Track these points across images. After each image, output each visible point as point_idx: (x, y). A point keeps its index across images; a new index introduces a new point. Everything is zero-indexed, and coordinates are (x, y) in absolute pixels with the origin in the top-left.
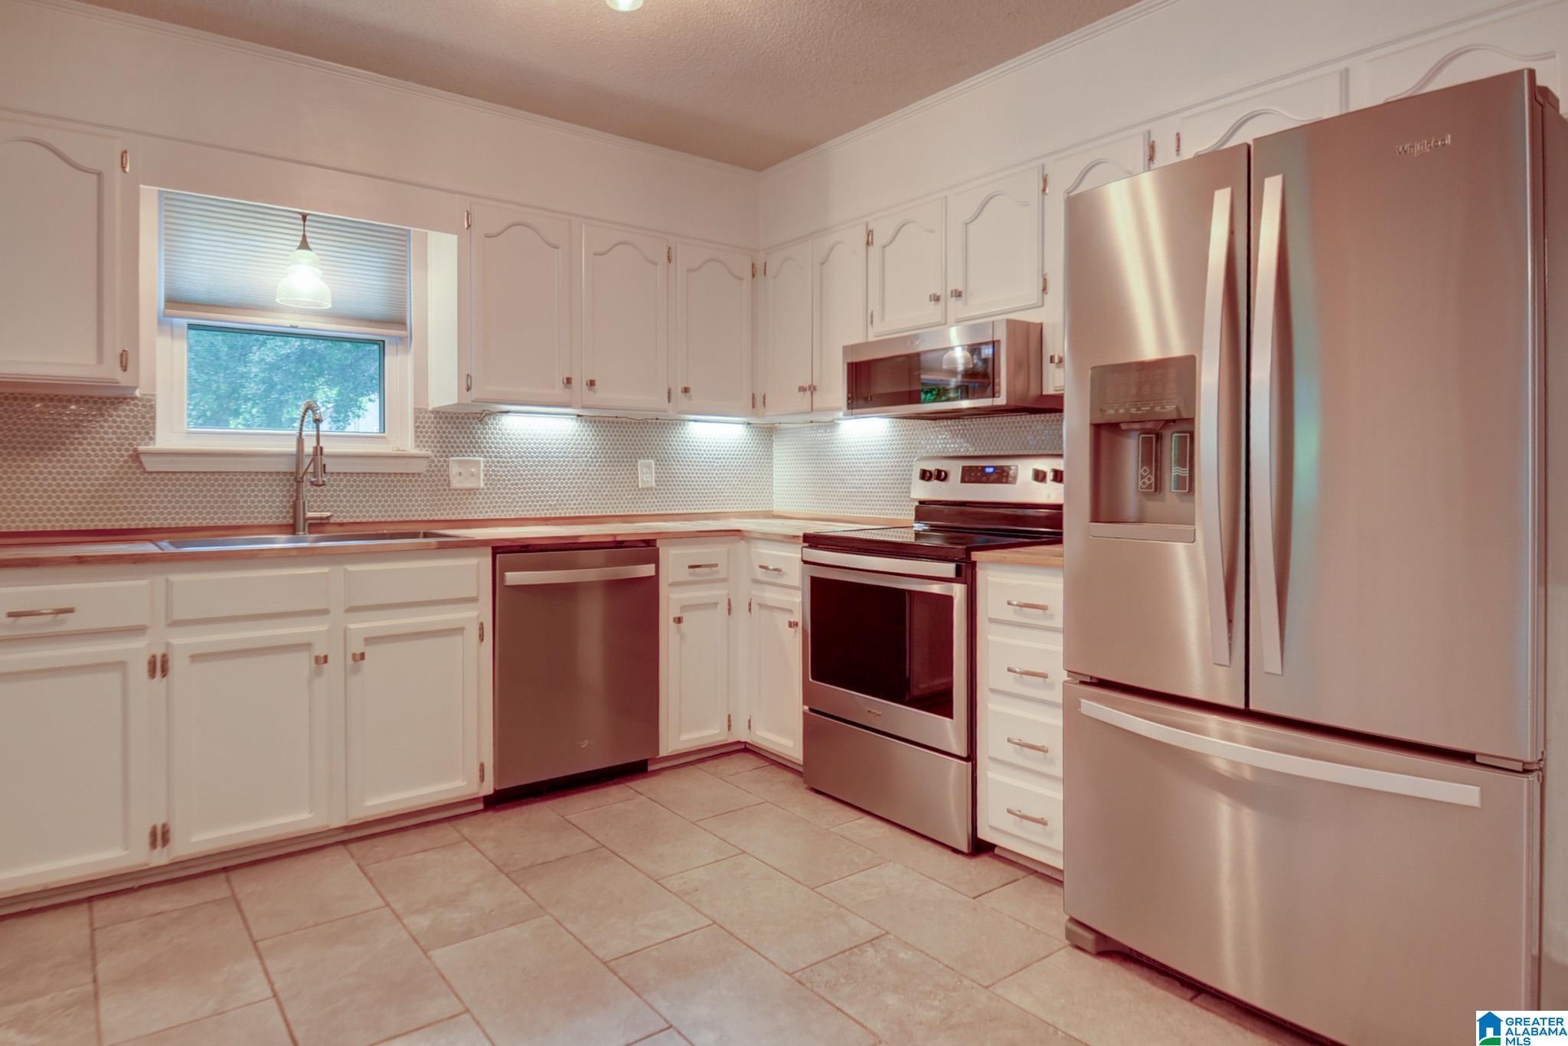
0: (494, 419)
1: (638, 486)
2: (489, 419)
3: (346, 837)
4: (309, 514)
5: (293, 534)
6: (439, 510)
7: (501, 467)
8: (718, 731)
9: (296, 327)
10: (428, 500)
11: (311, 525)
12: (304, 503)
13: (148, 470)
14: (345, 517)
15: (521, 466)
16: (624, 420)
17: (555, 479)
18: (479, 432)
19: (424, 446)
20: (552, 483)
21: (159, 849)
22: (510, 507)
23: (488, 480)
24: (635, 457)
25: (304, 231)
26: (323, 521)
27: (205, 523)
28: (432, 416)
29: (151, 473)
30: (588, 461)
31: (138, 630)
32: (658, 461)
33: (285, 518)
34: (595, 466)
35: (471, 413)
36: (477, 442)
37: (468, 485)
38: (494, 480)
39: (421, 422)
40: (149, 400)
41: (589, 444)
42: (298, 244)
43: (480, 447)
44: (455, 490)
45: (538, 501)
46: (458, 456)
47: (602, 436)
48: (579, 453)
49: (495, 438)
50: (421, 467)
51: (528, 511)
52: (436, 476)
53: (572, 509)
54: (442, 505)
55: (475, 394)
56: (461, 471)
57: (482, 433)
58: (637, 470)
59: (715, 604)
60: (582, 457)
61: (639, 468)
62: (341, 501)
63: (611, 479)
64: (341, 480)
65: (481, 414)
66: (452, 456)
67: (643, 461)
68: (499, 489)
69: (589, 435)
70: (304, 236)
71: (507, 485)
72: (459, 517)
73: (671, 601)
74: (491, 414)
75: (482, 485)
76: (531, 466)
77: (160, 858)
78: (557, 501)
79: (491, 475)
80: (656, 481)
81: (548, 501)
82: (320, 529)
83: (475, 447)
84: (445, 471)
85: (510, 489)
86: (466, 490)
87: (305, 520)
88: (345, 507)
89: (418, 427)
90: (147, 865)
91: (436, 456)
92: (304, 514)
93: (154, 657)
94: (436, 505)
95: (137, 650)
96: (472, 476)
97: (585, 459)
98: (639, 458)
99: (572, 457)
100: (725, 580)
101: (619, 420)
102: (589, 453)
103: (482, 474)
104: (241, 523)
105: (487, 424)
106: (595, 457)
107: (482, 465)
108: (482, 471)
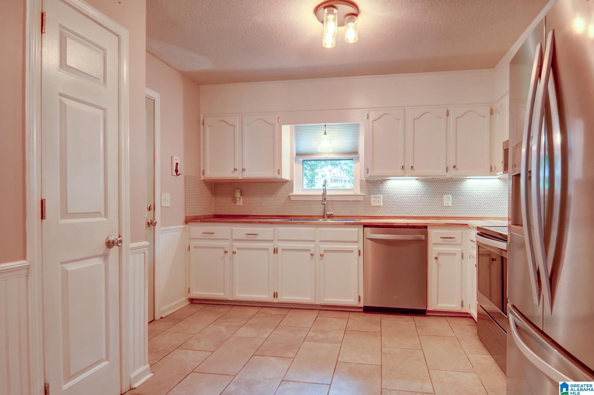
0: (386, 182)
1: (443, 205)
2: (384, 182)
3: (322, 308)
4: (328, 213)
5: (324, 219)
6: (367, 213)
7: (388, 198)
8: (456, 306)
9: (327, 158)
10: (364, 210)
11: (328, 216)
12: (326, 210)
13: (292, 200)
14: (339, 214)
15: (396, 198)
16: (436, 180)
17: (408, 203)
18: (381, 186)
19: (363, 192)
20: (407, 204)
21: (275, 298)
22: (392, 212)
23: (384, 203)
24: (443, 194)
25: (325, 129)
26: (331, 215)
27: (304, 215)
28: (366, 182)
29: (293, 201)
30: (422, 196)
31: (271, 241)
32: (453, 195)
33: (322, 214)
34: (425, 198)
35: (378, 180)
36: (380, 190)
37: (377, 204)
38: (386, 203)
39: (362, 184)
40: (292, 182)
41: (422, 190)
42: (324, 133)
43: (381, 192)
44: (373, 206)
45: (402, 211)
46: (374, 195)
47: (428, 186)
48: (418, 193)
49: (386, 189)
50: (361, 199)
51: (398, 214)
52: (367, 201)
53: (415, 214)
54: (368, 211)
55: (369, 174)
56: (375, 200)
57: (382, 187)
58: (443, 199)
59: (455, 254)
60: (419, 195)
61: (444, 198)
62: (339, 209)
63: (432, 203)
64: (339, 203)
65: (381, 180)
66: (372, 195)
67: (446, 196)
68: (388, 206)
69: (422, 186)
70: (325, 131)
71: (390, 205)
72: (374, 215)
73: (433, 250)
74: (385, 180)
75: (382, 204)
76: (400, 198)
77: (276, 300)
78: (410, 210)
79: (385, 201)
80: (452, 204)
81: (406, 211)
82: (332, 217)
83: (380, 192)
84: (369, 200)
85: (392, 206)
86: (377, 206)
87: (327, 214)
88: (339, 211)
89: (361, 186)
90: (273, 301)
91: (366, 195)
92: (326, 212)
93: (275, 248)
94: (367, 211)
95: (270, 246)
96: (378, 201)
97: (421, 195)
98: (444, 194)
99: (415, 195)
100: (461, 244)
101: (434, 180)
102: (422, 193)
103: (382, 201)
104: (313, 215)
105: (384, 184)
106: (425, 194)
107: (382, 198)
108: (381, 200)
